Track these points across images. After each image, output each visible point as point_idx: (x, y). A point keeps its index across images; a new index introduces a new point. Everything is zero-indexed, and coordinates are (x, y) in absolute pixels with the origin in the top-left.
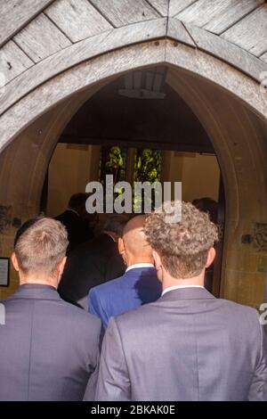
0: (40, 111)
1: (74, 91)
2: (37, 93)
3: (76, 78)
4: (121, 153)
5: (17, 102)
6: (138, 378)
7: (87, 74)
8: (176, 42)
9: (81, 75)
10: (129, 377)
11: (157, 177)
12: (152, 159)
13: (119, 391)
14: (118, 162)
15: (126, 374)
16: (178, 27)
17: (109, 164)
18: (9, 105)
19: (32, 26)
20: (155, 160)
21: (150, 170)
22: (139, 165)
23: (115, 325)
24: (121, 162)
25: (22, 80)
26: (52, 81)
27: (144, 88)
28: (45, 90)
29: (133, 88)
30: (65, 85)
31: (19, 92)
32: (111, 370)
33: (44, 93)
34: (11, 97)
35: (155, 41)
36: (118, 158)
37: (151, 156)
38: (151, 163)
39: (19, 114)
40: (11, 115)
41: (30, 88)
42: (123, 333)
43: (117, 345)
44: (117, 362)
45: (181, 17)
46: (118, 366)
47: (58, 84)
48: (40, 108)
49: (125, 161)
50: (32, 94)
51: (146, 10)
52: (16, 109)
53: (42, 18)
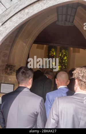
0: (24, 20)
1: (39, 11)
2: (23, 11)
3: (40, 6)
4: (55, 51)
5: (14, 15)
6: (61, 118)
7: (45, 4)
9: (42, 4)
10: (59, 118)
11: (66, 59)
12: (65, 53)
13: (55, 121)
14: (53, 54)
15: (58, 116)
17: (50, 54)
18: (10, 17)
20: (66, 54)
21: (64, 57)
22: (60, 55)
24: (54, 54)
25: (16, 6)
26: (29, 7)
27: (66, 21)
28: (26, 10)
29: (62, 21)
30: (35, 8)
31: (15, 11)
33: (26, 12)
34: (11, 13)
36: (54, 52)
37: (65, 52)
38: (65, 54)
39: (14, 21)
40: (11, 21)
41: (20, 10)
46: (56, 113)
47: (32, 8)
48: (24, 18)
49: (56, 54)
50: (20, 12)
52: (13, 18)
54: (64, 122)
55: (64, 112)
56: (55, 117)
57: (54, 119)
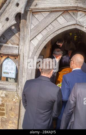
3: (61, 30)
6: (78, 100)
7: (63, 30)
8: (78, 25)
10: (76, 99)
13: (73, 102)
15: (76, 98)
16: (78, 22)
19: (54, 21)
23: (76, 85)
32: (73, 96)
33: (56, 33)
35: (75, 24)
39: (51, 36)
42: (78, 88)
43: (75, 91)
44: (74, 95)
45: (79, 20)
46: (74, 96)
51: (73, 19)
53: (56, 20)
54: (80, 104)
55: (80, 96)
56: (74, 99)
57: (73, 100)
